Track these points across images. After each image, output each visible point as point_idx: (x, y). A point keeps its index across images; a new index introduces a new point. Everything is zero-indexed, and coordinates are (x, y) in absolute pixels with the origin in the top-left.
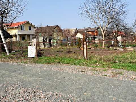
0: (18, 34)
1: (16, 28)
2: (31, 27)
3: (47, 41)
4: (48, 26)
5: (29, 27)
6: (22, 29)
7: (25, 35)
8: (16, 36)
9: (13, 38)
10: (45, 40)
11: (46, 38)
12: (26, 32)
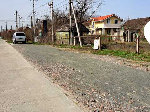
0: (104, 28)
1: (102, 22)
2: (117, 20)
3: (128, 35)
4: (138, 18)
5: (115, 20)
6: (108, 23)
7: (111, 28)
8: (101, 29)
9: (99, 31)
10: (126, 34)
11: (127, 32)
12: (112, 25)
